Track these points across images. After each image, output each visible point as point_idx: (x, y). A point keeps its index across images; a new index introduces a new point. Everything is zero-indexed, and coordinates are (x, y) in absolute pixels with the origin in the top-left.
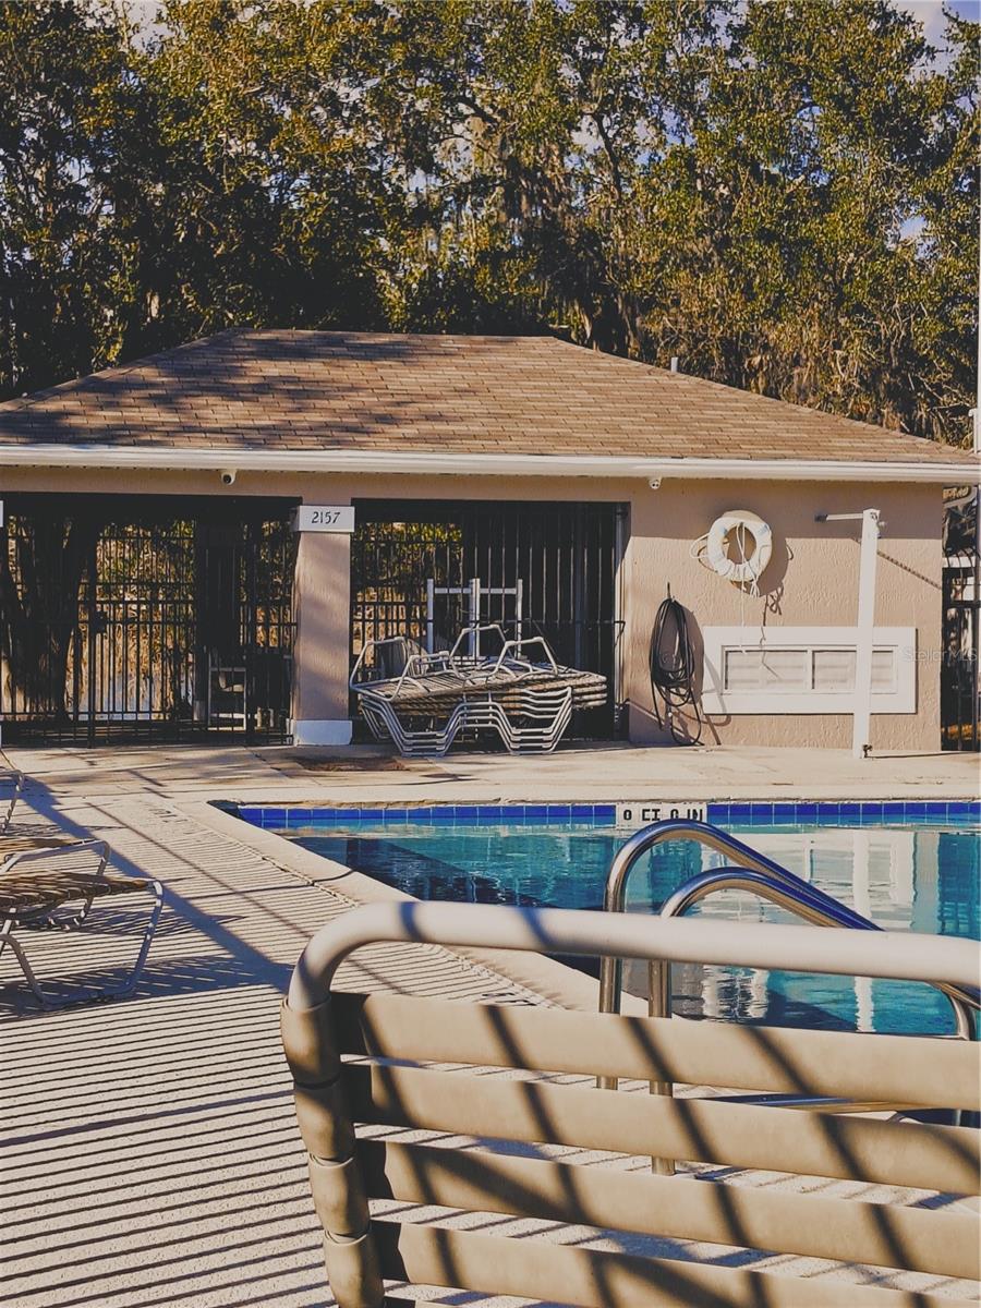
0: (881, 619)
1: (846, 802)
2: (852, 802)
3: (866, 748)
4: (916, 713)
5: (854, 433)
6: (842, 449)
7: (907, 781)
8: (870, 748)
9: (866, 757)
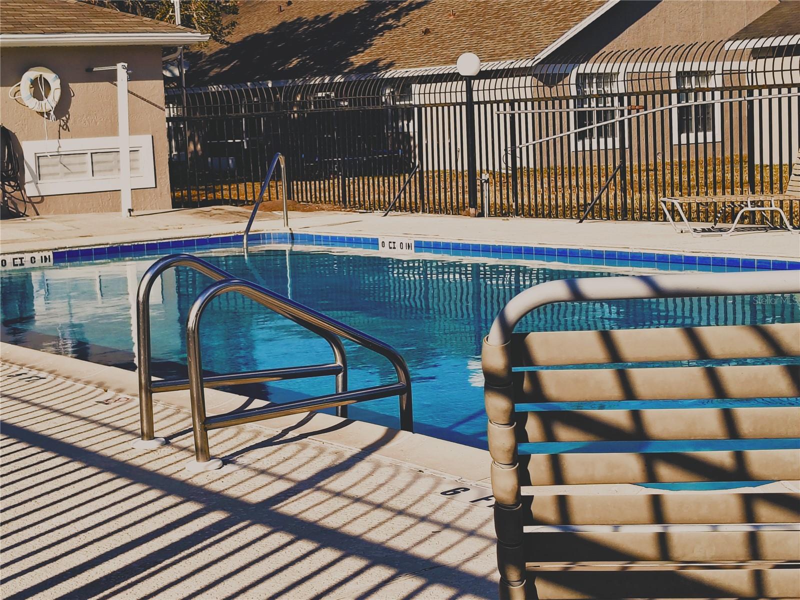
0: (133, 131)
1: (136, 244)
2: (140, 243)
3: (130, 211)
4: (156, 187)
5: (106, 16)
6: (99, 26)
7: (160, 228)
8: (132, 210)
9: (130, 216)
